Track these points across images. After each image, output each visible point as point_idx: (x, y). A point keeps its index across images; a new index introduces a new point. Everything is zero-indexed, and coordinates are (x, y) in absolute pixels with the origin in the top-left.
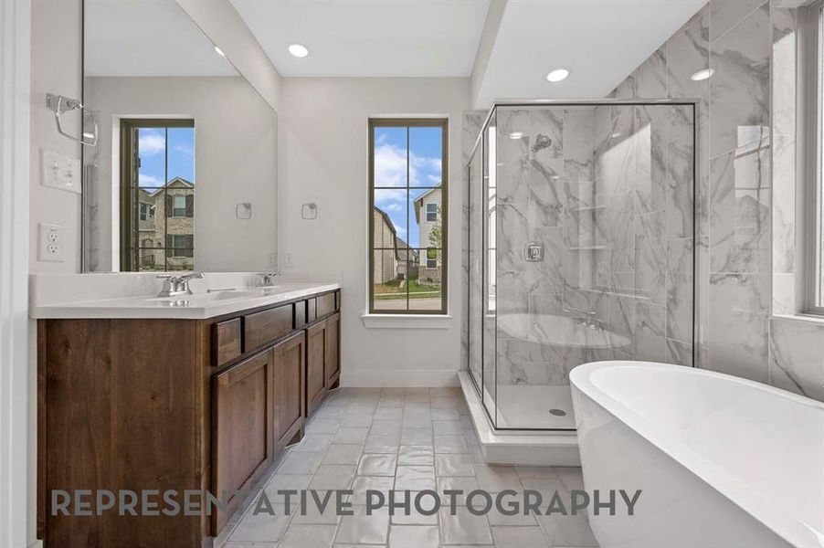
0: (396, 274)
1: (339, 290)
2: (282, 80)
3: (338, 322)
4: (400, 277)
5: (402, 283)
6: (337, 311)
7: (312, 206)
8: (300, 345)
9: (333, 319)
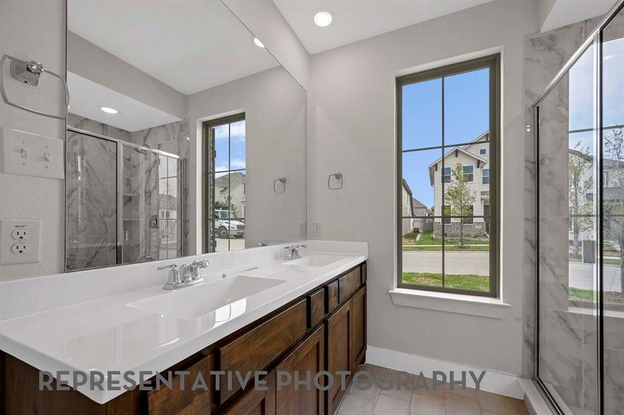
0: (412, 228)
1: (365, 263)
2: (311, 59)
3: (364, 297)
4: (416, 231)
5: (419, 237)
6: (363, 285)
7: (338, 176)
8: (318, 345)
9: (358, 297)
